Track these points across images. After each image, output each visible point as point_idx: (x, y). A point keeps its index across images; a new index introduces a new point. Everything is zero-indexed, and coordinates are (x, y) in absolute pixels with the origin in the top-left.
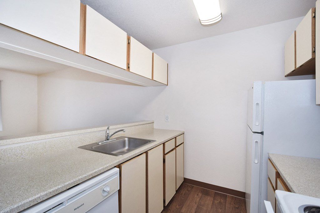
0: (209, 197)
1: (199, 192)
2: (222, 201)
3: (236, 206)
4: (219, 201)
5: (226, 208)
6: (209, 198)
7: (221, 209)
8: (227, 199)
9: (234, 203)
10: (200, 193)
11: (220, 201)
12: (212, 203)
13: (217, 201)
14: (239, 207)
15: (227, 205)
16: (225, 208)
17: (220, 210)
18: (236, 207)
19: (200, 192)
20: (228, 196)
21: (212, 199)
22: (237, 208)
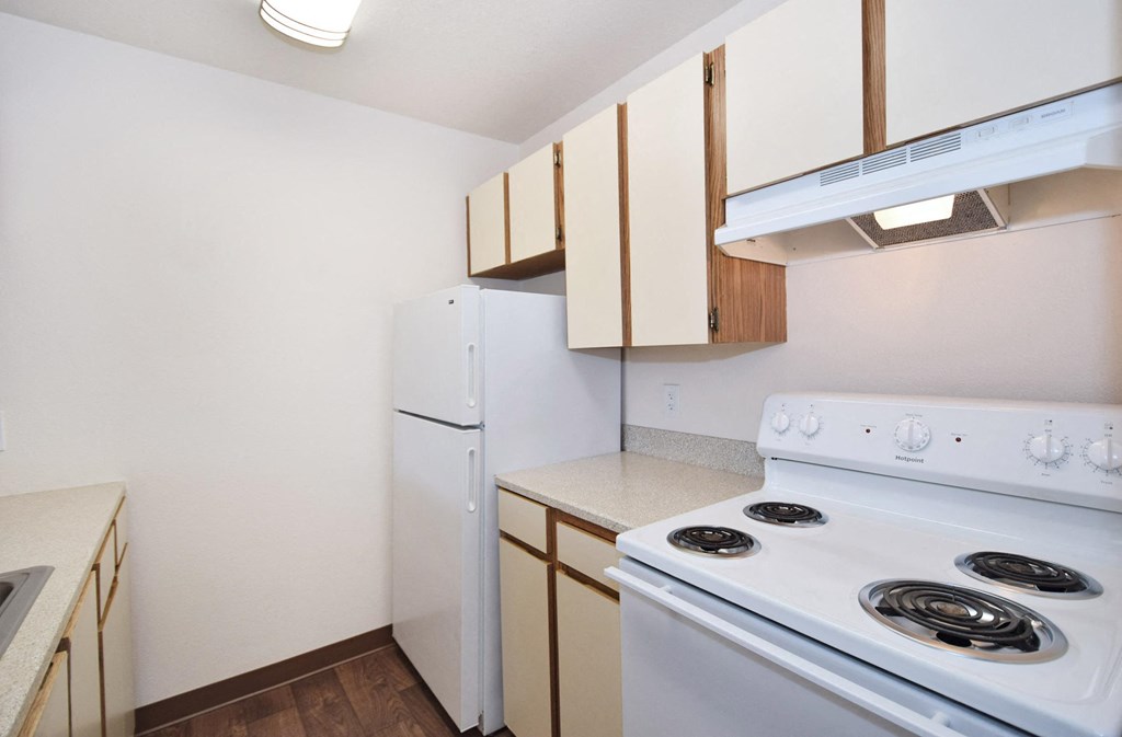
0: (281, 714)
1: (230, 726)
2: (330, 695)
3: (379, 682)
4: (322, 704)
5: (356, 708)
6: (281, 721)
7: (341, 723)
8: (342, 681)
9: (369, 678)
10: (234, 727)
11: (325, 701)
12: (301, 727)
13: (317, 708)
14: (385, 680)
15: (351, 699)
16: (353, 710)
17: (342, 729)
18: (379, 685)
19: (234, 721)
20: (337, 669)
21: (297, 714)
22: (384, 685)
